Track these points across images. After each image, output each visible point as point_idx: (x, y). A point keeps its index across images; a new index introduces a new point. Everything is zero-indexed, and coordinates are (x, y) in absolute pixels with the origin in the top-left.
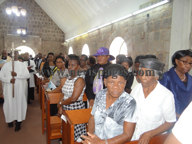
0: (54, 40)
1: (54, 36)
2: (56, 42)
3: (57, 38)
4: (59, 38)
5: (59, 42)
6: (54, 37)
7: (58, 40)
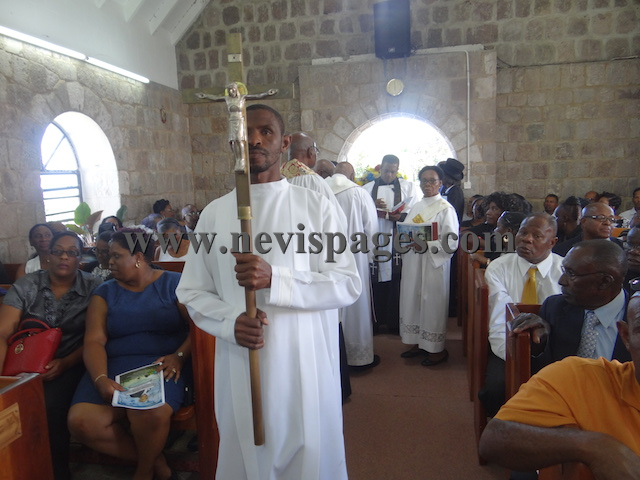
0: (578, 55)
1: (580, 27)
2: (590, 68)
3: (596, 37)
4: (616, 35)
5: (612, 66)
6: (578, 40)
7: (604, 55)
